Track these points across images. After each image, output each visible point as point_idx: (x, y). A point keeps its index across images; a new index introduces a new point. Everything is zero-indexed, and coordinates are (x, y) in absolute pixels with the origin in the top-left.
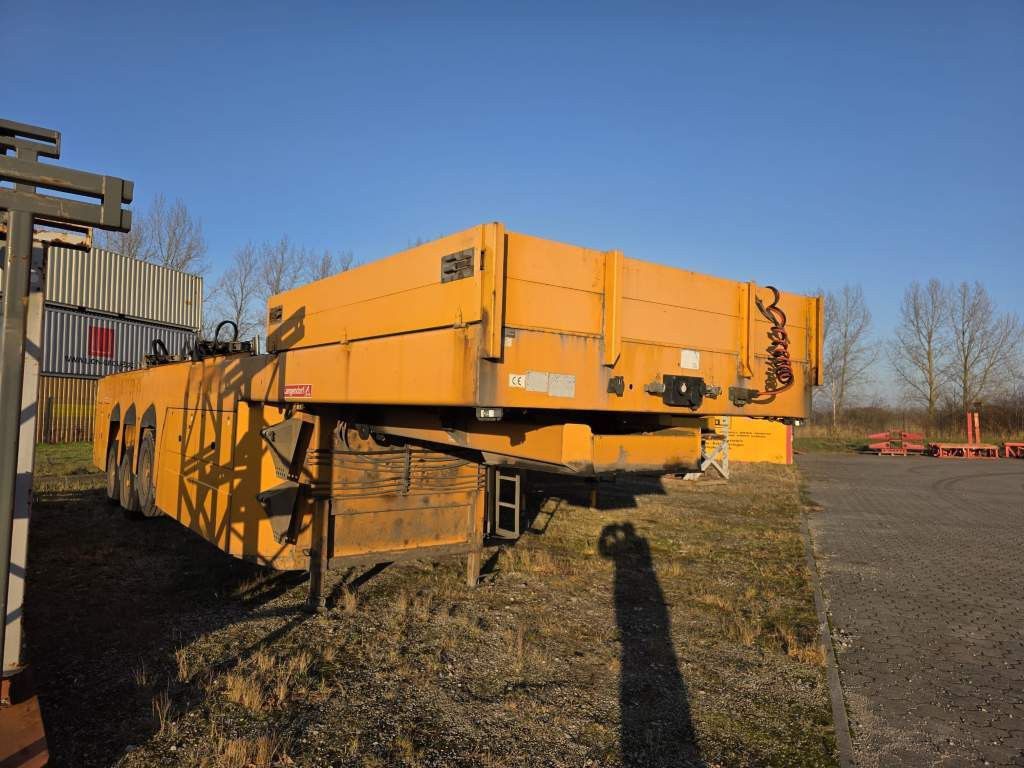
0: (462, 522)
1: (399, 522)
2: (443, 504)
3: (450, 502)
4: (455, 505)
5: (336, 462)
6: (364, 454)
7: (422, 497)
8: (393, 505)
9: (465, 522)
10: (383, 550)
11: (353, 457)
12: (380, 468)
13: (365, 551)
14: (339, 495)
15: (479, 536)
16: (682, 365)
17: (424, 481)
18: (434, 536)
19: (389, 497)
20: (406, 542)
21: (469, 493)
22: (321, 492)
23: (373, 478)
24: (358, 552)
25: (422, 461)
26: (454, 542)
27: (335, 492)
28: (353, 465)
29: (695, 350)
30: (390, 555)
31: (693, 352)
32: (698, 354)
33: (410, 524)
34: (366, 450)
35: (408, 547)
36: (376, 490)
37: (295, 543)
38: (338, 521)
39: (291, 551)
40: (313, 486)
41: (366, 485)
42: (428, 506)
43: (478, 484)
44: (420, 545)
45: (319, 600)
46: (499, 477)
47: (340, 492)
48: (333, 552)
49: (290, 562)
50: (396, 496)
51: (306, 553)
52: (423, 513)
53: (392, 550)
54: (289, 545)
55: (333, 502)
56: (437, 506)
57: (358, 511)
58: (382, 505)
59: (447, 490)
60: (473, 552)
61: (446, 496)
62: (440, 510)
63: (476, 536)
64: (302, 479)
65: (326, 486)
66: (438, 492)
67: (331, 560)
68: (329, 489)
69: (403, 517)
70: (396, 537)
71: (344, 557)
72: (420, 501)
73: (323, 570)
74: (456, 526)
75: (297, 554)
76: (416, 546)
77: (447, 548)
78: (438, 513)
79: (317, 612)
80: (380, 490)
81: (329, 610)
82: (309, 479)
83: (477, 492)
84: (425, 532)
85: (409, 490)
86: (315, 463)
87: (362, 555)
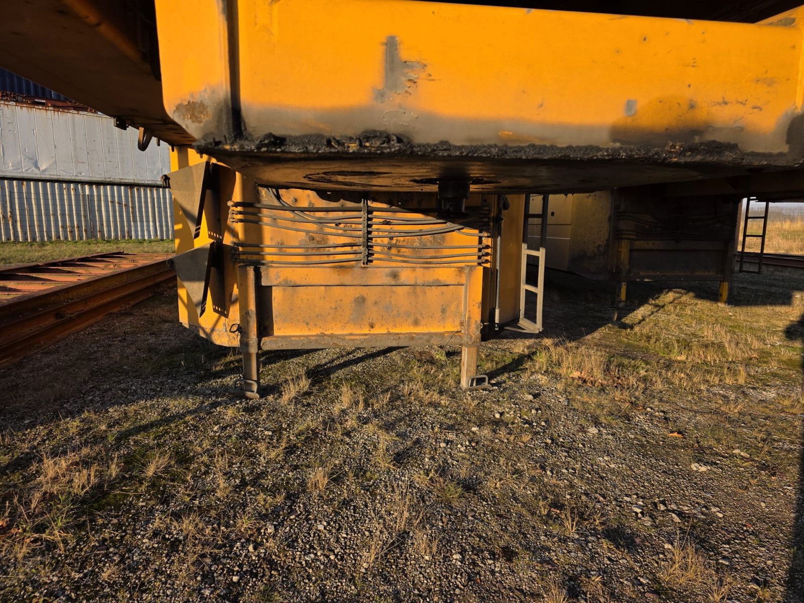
0: (453, 307)
1: (361, 301)
2: (419, 282)
4: (440, 284)
5: (266, 220)
6: (303, 210)
7: (387, 270)
8: (347, 278)
9: (458, 306)
10: (338, 332)
11: (289, 214)
12: (327, 230)
13: (315, 332)
14: (272, 262)
15: (473, 326)
17: (394, 251)
18: (410, 320)
19: (341, 267)
20: (372, 326)
21: (461, 270)
22: (250, 257)
23: (319, 242)
25: (388, 223)
26: (441, 330)
27: (269, 258)
28: (289, 224)
30: (344, 339)
33: (376, 303)
34: (305, 204)
35: (374, 331)
36: (325, 258)
37: (226, 316)
38: (277, 296)
39: (225, 325)
40: (241, 249)
41: (310, 252)
42: (399, 283)
43: (479, 257)
44: (392, 331)
45: (251, 384)
46: (525, 251)
47: (275, 258)
48: (273, 329)
49: (224, 338)
50: (352, 267)
51: (235, 328)
52: (393, 292)
53: (351, 334)
54: (223, 318)
55: (263, 268)
56: (413, 283)
57: (298, 283)
58: (333, 277)
59: (427, 263)
60: (467, 345)
61: (425, 271)
62: (418, 289)
63: (469, 325)
64: (228, 240)
65: (255, 250)
66: (414, 265)
67: (264, 339)
68: (258, 254)
69: (365, 295)
70: (357, 320)
71: (284, 337)
72: (387, 275)
73: (253, 350)
74: (443, 311)
75: (228, 329)
76: (386, 332)
77: (425, 337)
78: (415, 293)
79: (247, 398)
80: (331, 258)
81: (261, 397)
82: (235, 240)
83: (472, 268)
84: (399, 315)
85: (371, 261)
86: (241, 221)
87: (307, 336)
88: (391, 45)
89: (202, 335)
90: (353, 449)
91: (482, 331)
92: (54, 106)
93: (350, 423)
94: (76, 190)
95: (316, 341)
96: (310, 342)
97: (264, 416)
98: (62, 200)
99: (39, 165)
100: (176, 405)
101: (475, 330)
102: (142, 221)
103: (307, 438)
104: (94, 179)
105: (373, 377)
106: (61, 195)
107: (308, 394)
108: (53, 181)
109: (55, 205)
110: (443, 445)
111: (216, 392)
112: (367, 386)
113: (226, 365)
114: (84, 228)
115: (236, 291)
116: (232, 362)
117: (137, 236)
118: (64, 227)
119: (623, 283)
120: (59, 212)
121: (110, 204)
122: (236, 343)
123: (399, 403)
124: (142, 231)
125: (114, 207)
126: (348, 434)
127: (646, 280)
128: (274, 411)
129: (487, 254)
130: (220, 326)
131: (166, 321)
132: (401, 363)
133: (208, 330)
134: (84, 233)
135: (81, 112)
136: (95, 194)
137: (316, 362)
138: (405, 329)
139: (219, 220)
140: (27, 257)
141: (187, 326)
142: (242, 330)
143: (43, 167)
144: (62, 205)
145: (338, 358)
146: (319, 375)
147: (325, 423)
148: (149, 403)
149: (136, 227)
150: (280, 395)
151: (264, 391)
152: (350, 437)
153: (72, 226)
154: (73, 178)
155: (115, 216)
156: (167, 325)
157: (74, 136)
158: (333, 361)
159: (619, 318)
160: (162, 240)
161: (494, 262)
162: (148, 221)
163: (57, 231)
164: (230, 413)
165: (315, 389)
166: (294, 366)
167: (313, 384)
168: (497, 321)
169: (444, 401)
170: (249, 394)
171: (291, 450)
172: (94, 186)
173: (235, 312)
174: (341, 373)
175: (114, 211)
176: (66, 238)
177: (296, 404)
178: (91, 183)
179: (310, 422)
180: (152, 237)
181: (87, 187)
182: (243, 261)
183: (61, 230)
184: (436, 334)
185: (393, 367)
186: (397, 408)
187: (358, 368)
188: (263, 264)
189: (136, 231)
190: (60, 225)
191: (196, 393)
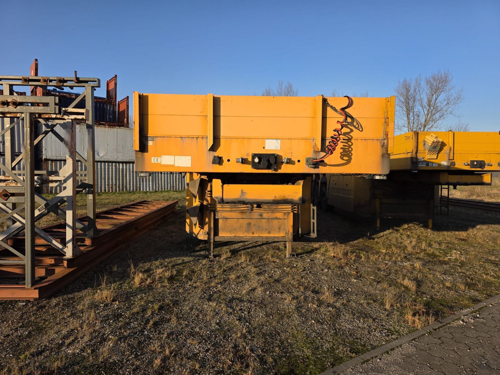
0: (283, 227)
1: (249, 224)
2: (270, 218)
3: (274, 217)
4: (277, 218)
7: (258, 213)
8: (244, 216)
9: (285, 227)
10: (241, 236)
13: (233, 235)
14: (219, 210)
15: (290, 234)
16: (266, 148)
18: (267, 232)
19: (242, 212)
20: (253, 233)
21: (285, 213)
22: (212, 209)
24: (230, 235)
26: (278, 235)
27: (218, 209)
29: (277, 139)
30: (243, 238)
31: (275, 140)
32: (279, 141)
33: (254, 225)
35: (254, 235)
36: (237, 209)
37: (203, 229)
38: (220, 221)
39: (202, 232)
40: (209, 206)
41: (232, 207)
42: (263, 218)
43: (292, 209)
44: (260, 235)
45: (211, 253)
46: (312, 207)
47: (220, 209)
48: (218, 234)
49: (202, 236)
50: (246, 212)
51: (206, 233)
52: (261, 221)
53: (246, 236)
54: (202, 230)
55: (216, 213)
56: (268, 218)
57: (228, 218)
58: (239, 216)
59: (273, 211)
60: (288, 242)
61: (272, 214)
62: (270, 220)
63: (288, 234)
64: (205, 203)
65: (214, 206)
66: (268, 212)
67: (216, 237)
68: (215, 208)
69: (251, 222)
70: (248, 231)
71: (222, 237)
72: (258, 215)
73: (212, 241)
74: (279, 228)
75: (204, 234)
76: (258, 236)
77: (272, 238)
78: (269, 221)
79: (209, 258)
80: (239, 209)
81: (214, 258)
82: (207, 203)
83: (289, 213)
84: (263, 230)
85: (253, 210)
86: (210, 197)
87: (230, 237)
88: (242, 190)
89: (194, 235)
90: (244, 272)
91: (293, 236)
92: (109, 125)
93: (244, 265)
94: (116, 166)
95: (233, 238)
96: (231, 238)
97: (216, 263)
98: (108, 171)
99: (99, 154)
100: (186, 259)
101: (290, 236)
102: (146, 182)
103: (229, 268)
104: (125, 160)
105: (254, 253)
106: (108, 169)
107: (230, 258)
108: (105, 162)
109: (105, 174)
110: (273, 272)
111: (198, 256)
112: (251, 256)
113: (200, 248)
114: (118, 185)
115: (207, 220)
116: (202, 247)
117: (143, 189)
118: (108, 185)
119: (378, 219)
120: (106, 178)
121: (131, 173)
122: (206, 238)
123: (262, 261)
124: (146, 187)
125: (133, 174)
126: (243, 268)
127: (389, 218)
128: (219, 262)
129: (295, 208)
130: (201, 233)
131: (174, 232)
132: (266, 249)
133: (196, 234)
134: (118, 188)
135: (121, 128)
136: (125, 168)
137: (233, 248)
138: (266, 235)
139: (203, 196)
140: (103, 203)
141: (189, 233)
142: (209, 234)
143: (101, 155)
144: (109, 174)
145: (242, 247)
146: (234, 253)
147: (235, 265)
148: (177, 258)
149: (143, 185)
150: (221, 258)
151: (215, 256)
152: (243, 269)
153: (112, 185)
154: (115, 160)
155: (133, 180)
156: (174, 234)
157: (117, 139)
158: (240, 248)
159: (370, 235)
160: (156, 192)
161: (298, 211)
162: (149, 182)
163: (105, 188)
164: (204, 262)
165: (233, 256)
166: (225, 249)
167: (232, 255)
168: (300, 233)
169: (278, 261)
170: (210, 256)
171: (225, 271)
172: (124, 164)
173: (206, 228)
174: (242, 252)
175: (133, 177)
176: (109, 191)
177: (226, 260)
178: (123, 163)
179: (231, 264)
180: (151, 190)
181: (121, 164)
182: (210, 210)
183: (107, 186)
184: (276, 237)
185: (263, 250)
186: (261, 263)
187: (249, 250)
188: (216, 211)
189: (143, 187)
190: (107, 184)
191: (192, 256)
